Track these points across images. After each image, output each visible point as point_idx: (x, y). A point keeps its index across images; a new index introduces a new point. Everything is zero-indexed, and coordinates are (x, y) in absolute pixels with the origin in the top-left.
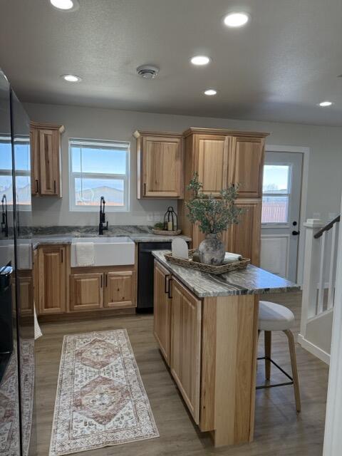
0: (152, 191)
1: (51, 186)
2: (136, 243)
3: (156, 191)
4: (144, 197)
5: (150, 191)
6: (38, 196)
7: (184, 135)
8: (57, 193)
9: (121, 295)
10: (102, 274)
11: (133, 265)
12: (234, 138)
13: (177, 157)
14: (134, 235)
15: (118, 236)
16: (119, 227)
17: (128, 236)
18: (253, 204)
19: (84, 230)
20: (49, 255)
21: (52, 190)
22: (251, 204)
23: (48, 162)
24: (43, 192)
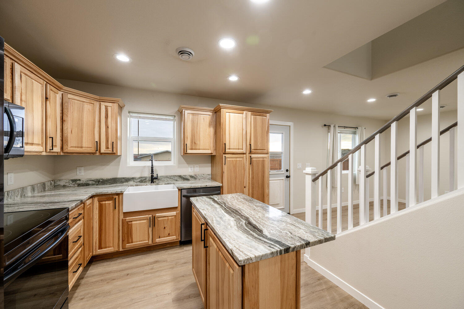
0: (192, 149)
1: (110, 146)
2: (179, 190)
3: (195, 149)
4: (186, 154)
5: (190, 149)
6: (98, 154)
7: (214, 110)
8: (115, 151)
9: (167, 231)
10: (151, 215)
11: (176, 208)
12: (250, 113)
13: (210, 125)
14: (178, 182)
15: (166, 184)
16: (167, 177)
17: (174, 184)
18: (264, 158)
19: (139, 180)
20: (104, 203)
21: (110, 149)
22: (262, 158)
23: (108, 127)
24: (102, 151)
